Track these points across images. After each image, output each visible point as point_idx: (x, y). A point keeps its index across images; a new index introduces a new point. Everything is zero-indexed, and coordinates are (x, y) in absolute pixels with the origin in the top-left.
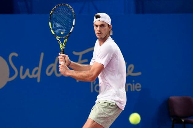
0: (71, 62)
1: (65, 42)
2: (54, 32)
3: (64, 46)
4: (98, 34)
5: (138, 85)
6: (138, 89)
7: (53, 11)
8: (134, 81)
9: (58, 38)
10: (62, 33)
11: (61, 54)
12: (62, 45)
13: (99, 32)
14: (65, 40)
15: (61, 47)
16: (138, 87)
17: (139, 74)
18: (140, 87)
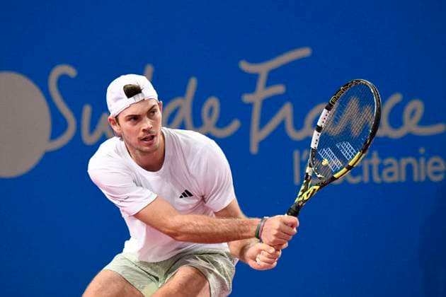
5: (436, 164)
8: (422, 151)
16: (437, 169)
18: (442, 168)
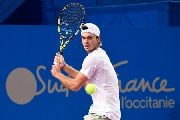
0: (65, 65)
1: (66, 43)
2: (60, 30)
3: (64, 47)
4: (86, 46)
5: (171, 102)
6: (171, 105)
7: (66, 8)
8: (167, 97)
9: (61, 37)
10: (67, 33)
11: (58, 54)
12: (63, 45)
13: (87, 45)
14: (67, 41)
15: (61, 46)
16: (172, 103)
17: (173, 89)
18: (174, 103)
